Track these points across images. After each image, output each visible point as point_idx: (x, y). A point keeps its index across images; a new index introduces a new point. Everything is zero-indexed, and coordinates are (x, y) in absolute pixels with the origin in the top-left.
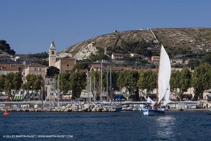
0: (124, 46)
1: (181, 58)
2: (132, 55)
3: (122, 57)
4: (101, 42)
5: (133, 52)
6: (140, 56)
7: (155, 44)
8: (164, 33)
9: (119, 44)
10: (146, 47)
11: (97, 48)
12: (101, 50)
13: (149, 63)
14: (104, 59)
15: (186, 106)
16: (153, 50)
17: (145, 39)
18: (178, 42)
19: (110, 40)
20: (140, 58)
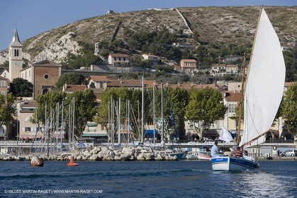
0: (131, 40)
1: (234, 63)
2: (146, 57)
3: (127, 61)
4: (85, 33)
5: (146, 52)
6: (159, 58)
7: (186, 36)
8: (202, 17)
9: (120, 36)
10: (170, 43)
11: (80, 43)
12: (88, 48)
13: (176, 72)
14: (94, 64)
15: (275, 152)
16: (182, 48)
17: (168, 27)
18: (228, 33)
19: (104, 29)
20: (160, 62)
